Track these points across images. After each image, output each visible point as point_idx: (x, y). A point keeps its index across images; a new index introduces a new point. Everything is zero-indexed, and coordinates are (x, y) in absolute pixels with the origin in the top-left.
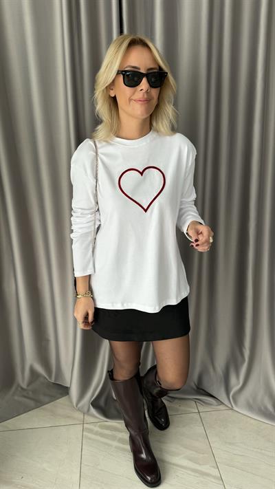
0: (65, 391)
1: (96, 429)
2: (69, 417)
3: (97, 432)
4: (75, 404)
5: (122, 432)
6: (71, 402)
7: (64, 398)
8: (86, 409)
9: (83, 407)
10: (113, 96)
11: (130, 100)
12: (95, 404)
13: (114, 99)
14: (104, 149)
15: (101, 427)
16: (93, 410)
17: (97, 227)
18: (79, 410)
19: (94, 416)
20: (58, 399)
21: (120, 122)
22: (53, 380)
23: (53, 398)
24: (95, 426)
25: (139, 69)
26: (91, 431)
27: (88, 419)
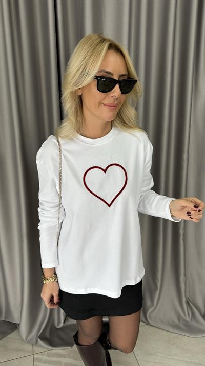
0: (15, 327)
1: (45, 358)
2: (20, 350)
3: (46, 360)
4: (24, 339)
5: (66, 357)
6: (20, 336)
7: (14, 333)
8: (34, 341)
9: (32, 339)
10: (80, 94)
11: (100, 103)
12: (42, 337)
13: (81, 98)
14: (67, 146)
15: (49, 355)
16: (41, 342)
17: (60, 222)
18: (28, 342)
19: (41, 346)
20: (9, 334)
21: (84, 120)
22: (3, 319)
23: (4, 334)
24: (43, 355)
25: (112, 75)
26: (39, 360)
27: (37, 349)
